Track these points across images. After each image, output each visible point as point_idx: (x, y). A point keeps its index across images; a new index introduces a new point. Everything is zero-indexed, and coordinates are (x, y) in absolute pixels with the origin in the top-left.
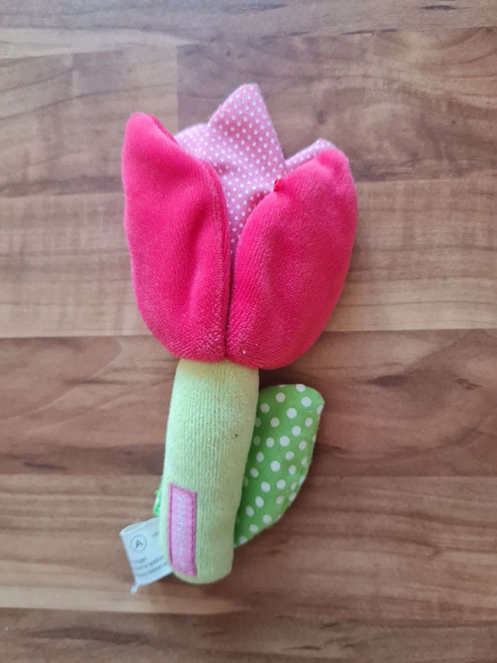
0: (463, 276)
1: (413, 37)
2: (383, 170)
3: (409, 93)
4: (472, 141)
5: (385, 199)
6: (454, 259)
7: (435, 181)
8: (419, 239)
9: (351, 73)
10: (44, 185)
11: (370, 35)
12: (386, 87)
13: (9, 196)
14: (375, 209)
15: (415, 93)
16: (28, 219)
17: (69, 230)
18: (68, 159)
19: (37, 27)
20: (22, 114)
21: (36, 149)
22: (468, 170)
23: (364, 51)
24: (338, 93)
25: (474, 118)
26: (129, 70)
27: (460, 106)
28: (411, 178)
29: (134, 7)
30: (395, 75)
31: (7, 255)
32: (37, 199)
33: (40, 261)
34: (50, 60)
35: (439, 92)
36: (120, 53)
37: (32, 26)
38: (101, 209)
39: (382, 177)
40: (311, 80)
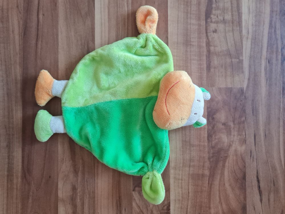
0: (183, 159)
1: (244, 148)
2: (210, 140)
3: (230, 146)
4: (217, 162)
5: (203, 140)
6: (187, 157)
7: (207, 152)
8: (192, 148)
9: (235, 132)
10: (209, 51)
11: (245, 137)
12: (231, 141)
13: (206, 41)
14: (200, 137)
15: (230, 148)
16: (200, 47)
17: (196, 58)
18: (215, 58)
19: (251, 49)
20: (228, 45)
21: (218, 49)
22: (210, 161)
23: (240, 135)
24: (230, 128)
25: (223, 162)
26: (238, 75)
27: (226, 159)
28: (208, 147)
29: (255, 76)
30: (234, 143)
31: (190, 40)
32: (205, 50)
33: (189, 50)
34: (242, 53)
35: (229, 154)
36: (243, 72)
37: (251, 48)
38: (202, 67)
39: (208, 139)
40: (234, 122)
